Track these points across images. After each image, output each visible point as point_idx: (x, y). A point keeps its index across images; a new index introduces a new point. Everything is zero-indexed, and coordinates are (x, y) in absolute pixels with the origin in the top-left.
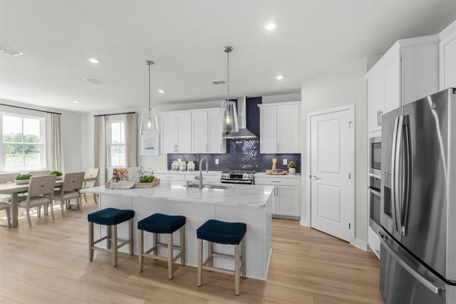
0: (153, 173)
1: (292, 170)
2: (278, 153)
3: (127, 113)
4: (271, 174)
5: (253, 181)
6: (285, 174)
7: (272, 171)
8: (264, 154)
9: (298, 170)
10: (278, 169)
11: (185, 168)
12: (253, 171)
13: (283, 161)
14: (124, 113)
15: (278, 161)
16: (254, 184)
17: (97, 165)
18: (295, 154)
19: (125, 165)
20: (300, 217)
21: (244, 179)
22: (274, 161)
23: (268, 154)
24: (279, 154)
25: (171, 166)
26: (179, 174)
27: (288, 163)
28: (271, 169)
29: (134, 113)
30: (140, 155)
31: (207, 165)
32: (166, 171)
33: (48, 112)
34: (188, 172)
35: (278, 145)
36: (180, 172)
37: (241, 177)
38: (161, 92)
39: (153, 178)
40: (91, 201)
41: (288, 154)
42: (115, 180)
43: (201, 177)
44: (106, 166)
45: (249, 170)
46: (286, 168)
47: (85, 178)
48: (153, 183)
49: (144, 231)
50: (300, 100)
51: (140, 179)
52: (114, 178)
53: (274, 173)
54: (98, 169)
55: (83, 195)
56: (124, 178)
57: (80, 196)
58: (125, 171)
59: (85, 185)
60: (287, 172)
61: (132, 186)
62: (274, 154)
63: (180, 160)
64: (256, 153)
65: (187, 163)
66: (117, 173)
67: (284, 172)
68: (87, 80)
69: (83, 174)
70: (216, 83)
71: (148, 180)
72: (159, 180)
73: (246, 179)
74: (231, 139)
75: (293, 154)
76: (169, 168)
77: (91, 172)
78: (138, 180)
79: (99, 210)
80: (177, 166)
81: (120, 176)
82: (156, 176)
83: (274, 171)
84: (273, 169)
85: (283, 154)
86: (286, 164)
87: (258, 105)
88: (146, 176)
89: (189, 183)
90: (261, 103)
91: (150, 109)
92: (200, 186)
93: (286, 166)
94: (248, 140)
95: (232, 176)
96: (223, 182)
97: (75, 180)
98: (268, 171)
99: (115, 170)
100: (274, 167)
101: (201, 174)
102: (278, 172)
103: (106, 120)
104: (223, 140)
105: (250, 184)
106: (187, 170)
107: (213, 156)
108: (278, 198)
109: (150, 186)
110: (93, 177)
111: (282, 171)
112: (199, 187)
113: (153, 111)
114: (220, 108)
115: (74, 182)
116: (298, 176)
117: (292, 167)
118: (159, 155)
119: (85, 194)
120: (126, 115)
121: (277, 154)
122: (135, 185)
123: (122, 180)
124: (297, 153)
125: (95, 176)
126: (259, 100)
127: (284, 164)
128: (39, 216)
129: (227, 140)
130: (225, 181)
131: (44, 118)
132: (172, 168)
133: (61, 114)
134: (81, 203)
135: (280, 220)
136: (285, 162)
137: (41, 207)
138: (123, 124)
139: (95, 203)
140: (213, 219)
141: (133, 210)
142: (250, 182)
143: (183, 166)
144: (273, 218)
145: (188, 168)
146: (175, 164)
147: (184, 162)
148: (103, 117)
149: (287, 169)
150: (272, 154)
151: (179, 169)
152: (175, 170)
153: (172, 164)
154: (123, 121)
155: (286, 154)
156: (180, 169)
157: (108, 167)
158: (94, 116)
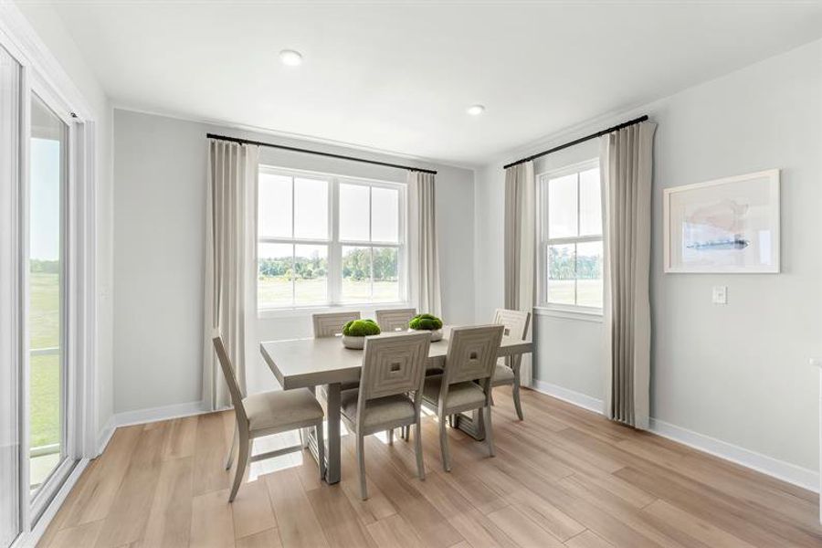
3: (609, 131)
29: (645, 118)
30: (667, 270)
33: (412, 169)
44: (534, 303)
69: (500, 330)
97: (477, 351)
115: (474, 356)
118: (781, 270)
120: (608, 136)
128: (391, 444)
131: (406, 185)
133: (435, 173)
137: (395, 430)
139: (516, 417)
148: (530, 162)
157: (540, 306)
158: (505, 167)
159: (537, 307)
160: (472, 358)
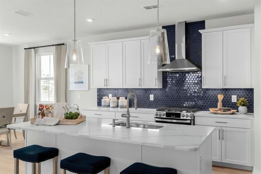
0: (78, 109)
1: (242, 109)
2: (224, 87)
4: (216, 114)
5: (192, 121)
6: (233, 114)
7: (216, 109)
8: (207, 89)
9: (250, 109)
10: (225, 107)
11: (115, 104)
12: (194, 110)
13: (231, 97)
14: (53, 45)
15: (224, 97)
16: (194, 125)
17: (27, 101)
18: (248, 89)
19: (53, 101)
20: (253, 167)
21: (182, 118)
22: (220, 97)
23: (212, 89)
24: (226, 90)
25: (101, 102)
26: (109, 111)
27: (238, 100)
28: (216, 107)
29: (64, 44)
31: (135, 101)
32: (96, 107)
34: (119, 109)
35: (225, 78)
36: (111, 109)
37: (178, 115)
38: (90, 20)
39: (79, 114)
40: (20, 137)
41: (238, 89)
42: (40, 115)
43: (129, 114)
44: (35, 101)
45: (189, 109)
46: (235, 106)
47: (14, 113)
48: (78, 120)
49: (67, 171)
50: (253, 23)
51: (65, 115)
52: (39, 114)
53: (219, 112)
54: (27, 104)
55: (13, 130)
56: (50, 115)
57: (9, 132)
58: (51, 107)
59: (15, 121)
60: (235, 111)
61: (56, 122)
62: (221, 89)
63: (110, 95)
64: (197, 88)
65: (118, 98)
66: (42, 109)
67: (232, 111)
68: (16, 12)
69: (13, 109)
70: (148, 8)
71: (72, 117)
72: (85, 117)
73: (185, 118)
74: (168, 72)
75: (245, 89)
76: (99, 104)
77: (21, 107)
78: (63, 117)
79: (25, 146)
80: (108, 102)
81: (45, 112)
82: (82, 113)
83: (220, 109)
84: (219, 107)
85: (232, 89)
86: (236, 101)
87: (200, 31)
88: (71, 113)
89: (116, 121)
90: (204, 28)
91: (75, 41)
92: (127, 125)
93: (235, 103)
94: (188, 72)
95: (168, 115)
96: (157, 121)
98: (212, 110)
99: (41, 106)
100: (220, 104)
101: (128, 111)
102: (225, 110)
103: (36, 52)
104: (159, 72)
105: (190, 124)
106: (118, 106)
107: (148, 91)
108: (223, 142)
109: (75, 123)
110: (22, 112)
111: (229, 110)
112: (125, 126)
113: (79, 43)
114: (148, 37)
115: (4, 117)
116: (249, 117)
117: (243, 105)
118: (89, 89)
119: (14, 130)
120: (55, 46)
121: (223, 89)
122: (59, 121)
123: (47, 116)
124: (250, 87)
125: (24, 111)
126: (201, 24)
127: (233, 101)
129: (163, 72)
130: (160, 120)
132: (103, 104)
134: (11, 139)
135: (226, 170)
136: (234, 99)
138: (52, 56)
140: (140, 162)
141: (57, 148)
142: (189, 122)
143: (114, 102)
144: (213, 166)
145: (119, 105)
146: (105, 100)
147: (116, 98)
148: (33, 49)
149: (237, 108)
150: (218, 89)
151: (109, 106)
152: (105, 106)
153: (102, 100)
154: (53, 53)
155: (235, 89)
156: (111, 106)
157: (38, 102)
158: (25, 49)
159: (37, 103)
160: (3, 117)
